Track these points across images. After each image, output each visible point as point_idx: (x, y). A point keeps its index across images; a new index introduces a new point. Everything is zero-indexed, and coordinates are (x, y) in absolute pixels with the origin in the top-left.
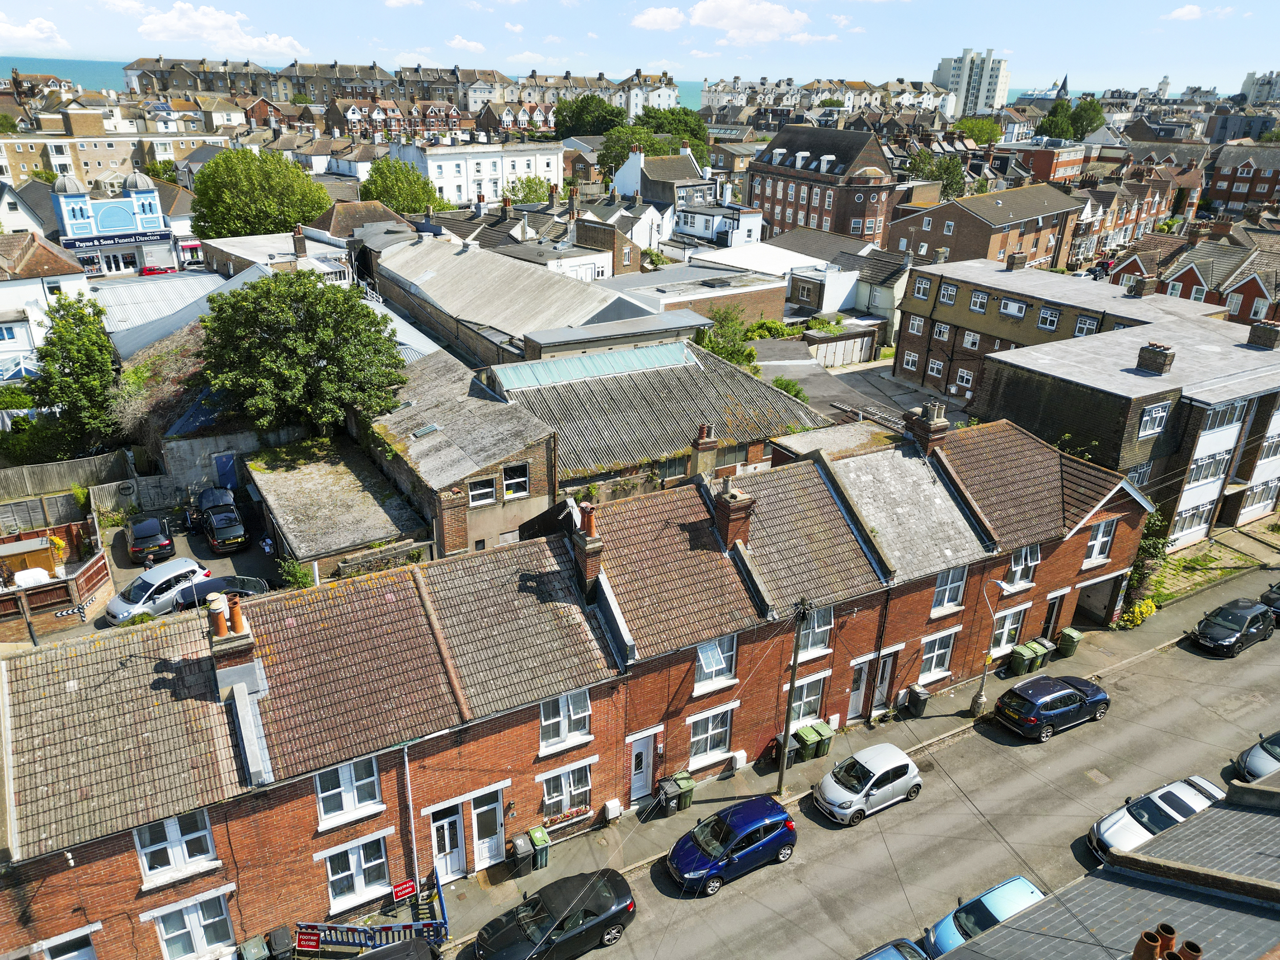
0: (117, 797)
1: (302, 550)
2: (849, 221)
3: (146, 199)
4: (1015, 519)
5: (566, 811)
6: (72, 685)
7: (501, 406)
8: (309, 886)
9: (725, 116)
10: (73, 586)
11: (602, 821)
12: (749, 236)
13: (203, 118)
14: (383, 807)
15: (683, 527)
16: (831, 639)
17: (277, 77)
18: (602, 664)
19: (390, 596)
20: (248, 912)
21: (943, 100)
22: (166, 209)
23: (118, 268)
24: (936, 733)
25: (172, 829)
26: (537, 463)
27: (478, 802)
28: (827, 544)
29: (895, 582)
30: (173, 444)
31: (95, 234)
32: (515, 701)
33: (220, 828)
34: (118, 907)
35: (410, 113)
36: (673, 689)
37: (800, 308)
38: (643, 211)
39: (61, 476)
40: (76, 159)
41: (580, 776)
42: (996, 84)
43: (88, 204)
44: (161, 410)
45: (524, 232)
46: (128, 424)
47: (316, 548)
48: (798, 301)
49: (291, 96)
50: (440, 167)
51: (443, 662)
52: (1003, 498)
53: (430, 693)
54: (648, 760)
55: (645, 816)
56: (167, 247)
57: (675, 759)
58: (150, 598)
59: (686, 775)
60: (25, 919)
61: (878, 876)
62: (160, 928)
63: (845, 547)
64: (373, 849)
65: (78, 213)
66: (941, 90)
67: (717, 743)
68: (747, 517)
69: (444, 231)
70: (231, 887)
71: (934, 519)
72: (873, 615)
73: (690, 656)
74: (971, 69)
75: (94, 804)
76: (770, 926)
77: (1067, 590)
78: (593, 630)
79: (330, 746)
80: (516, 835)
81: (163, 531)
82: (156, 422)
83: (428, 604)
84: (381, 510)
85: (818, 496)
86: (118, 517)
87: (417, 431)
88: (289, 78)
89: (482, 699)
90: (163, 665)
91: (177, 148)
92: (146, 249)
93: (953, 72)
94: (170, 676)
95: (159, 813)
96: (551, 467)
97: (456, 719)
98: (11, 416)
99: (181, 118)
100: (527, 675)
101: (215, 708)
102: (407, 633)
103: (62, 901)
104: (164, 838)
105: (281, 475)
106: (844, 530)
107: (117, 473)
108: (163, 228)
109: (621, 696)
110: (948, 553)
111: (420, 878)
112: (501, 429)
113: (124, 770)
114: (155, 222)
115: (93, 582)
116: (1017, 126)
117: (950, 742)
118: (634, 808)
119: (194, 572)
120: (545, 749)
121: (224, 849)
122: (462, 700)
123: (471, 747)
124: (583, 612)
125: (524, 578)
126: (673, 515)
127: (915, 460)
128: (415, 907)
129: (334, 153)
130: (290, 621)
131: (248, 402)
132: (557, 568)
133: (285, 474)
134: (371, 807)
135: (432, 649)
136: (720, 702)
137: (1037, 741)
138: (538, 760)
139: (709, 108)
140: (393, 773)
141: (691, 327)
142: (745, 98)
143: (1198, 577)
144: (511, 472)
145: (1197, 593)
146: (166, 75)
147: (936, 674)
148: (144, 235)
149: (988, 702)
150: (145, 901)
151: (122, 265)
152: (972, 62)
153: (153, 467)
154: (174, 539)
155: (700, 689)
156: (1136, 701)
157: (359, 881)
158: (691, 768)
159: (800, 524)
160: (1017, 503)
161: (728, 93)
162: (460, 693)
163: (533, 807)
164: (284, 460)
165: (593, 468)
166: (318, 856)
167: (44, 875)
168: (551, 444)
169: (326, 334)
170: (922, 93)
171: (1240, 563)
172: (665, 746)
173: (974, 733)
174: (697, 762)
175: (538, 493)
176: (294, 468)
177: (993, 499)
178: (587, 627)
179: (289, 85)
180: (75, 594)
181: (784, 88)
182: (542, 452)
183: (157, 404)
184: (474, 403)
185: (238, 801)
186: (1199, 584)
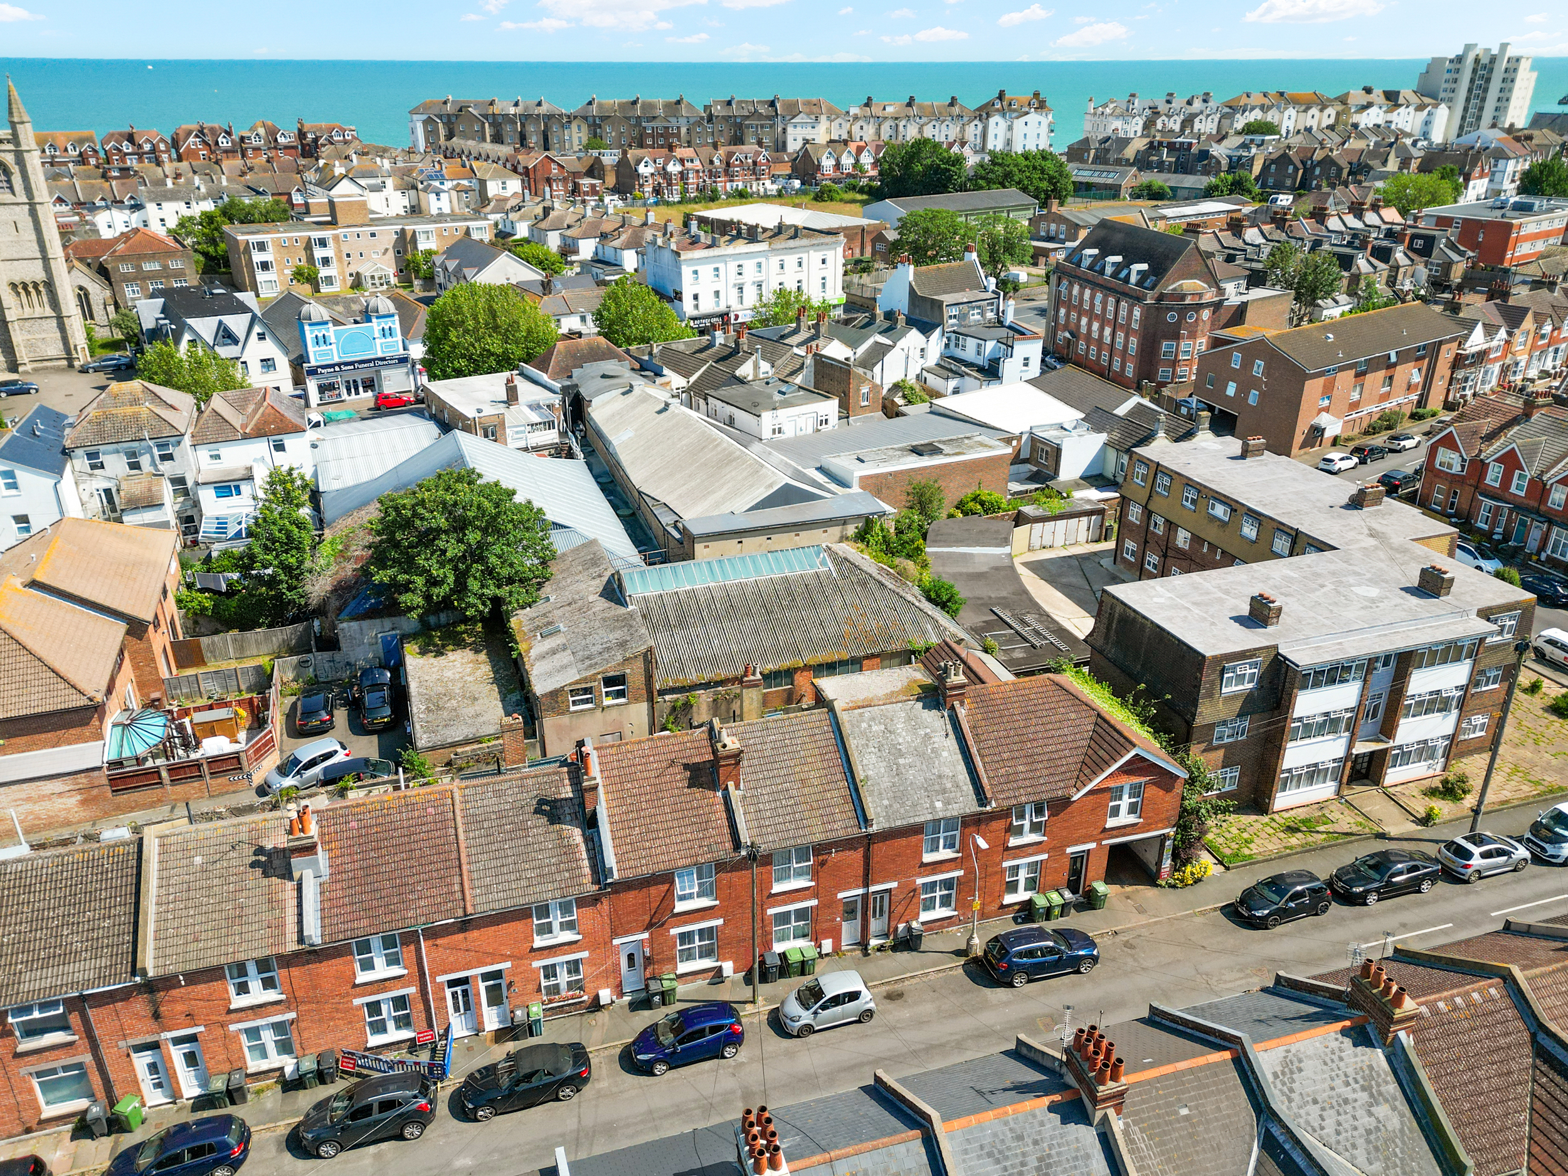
0: (216, 942)
1: (422, 739)
2: (1160, 344)
3: (386, 324)
4: (1022, 776)
5: (564, 994)
6: (198, 860)
7: (621, 610)
8: (350, 1022)
9: (1107, 151)
10: (243, 756)
11: (596, 1006)
12: (1026, 365)
13: (477, 188)
14: (405, 972)
15: (686, 767)
16: (815, 873)
17: (571, 118)
18: (587, 879)
19: (430, 810)
20: (305, 1035)
21: (1429, 114)
22: (405, 332)
23: (357, 393)
24: (923, 967)
25: (252, 969)
26: (635, 674)
27: (486, 977)
28: (820, 789)
29: (874, 829)
30: (345, 625)
31: (336, 360)
32: (510, 903)
33: (284, 972)
34: (214, 1018)
35: (711, 162)
36: (655, 905)
37: (1038, 472)
38: (903, 335)
39: (258, 643)
40: (339, 251)
41: (574, 967)
42: (1510, 90)
43: (331, 331)
44: (341, 590)
45: (756, 367)
46: (314, 602)
47: (437, 739)
48: (1037, 464)
49: (585, 140)
50: (696, 272)
51: (460, 867)
52: (1017, 754)
53: (445, 890)
54: (639, 960)
55: (635, 1006)
56: (405, 370)
57: (661, 962)
58: (298, 773)
59: (672, 976)
60: (156, 1016)
61: (801, 1080)
62: (243, 1038)
63: (836, 793)
64: (400, 1002)
65: (321, 340)
66: (1427, 100)
67: (706, 953)
68: (738, 763)
69: (666, 371)
70: (292, 1015)
71: (935, 771)
72: (857, 856)
73: (667, 878)
74: (1475, 71)
75: (201, 945)
76: (693, 1105)
77: (1092, 846)
78: (588, 850)
79: (365, 922)
80: (519, 1007)
81: (325, 708)
82: (334, 603)
83: (459, 819)
84: (500, 705)
85: (823, 743)
86: (295, 686)
87: (545, 630)
88: (585, 118)
89: (484, 899)
90: (260, 850)
91: (440, 236)
92: (384, 373)
93: (1447, 76)
94: (263, 859)
95: (241, 957)
96: (649, 678)
97: (460, 913)
98: (226, 580)
99: (454, 188)
100: (524, 883)
101: (290, 885)
102: (438, 841)
103: (179, 1007)
104: (246, 975)
105: (430, 660)
106: (839, 777)
107: (299, 648)
108: (401, 351)
109: (605, 906)
110: (939, 805)
111: (438, 1030)
112: (611, 637)
113: (224, 923)
114: (393, 346)
115: (260, 752)
116: (1512, 163)
117: (932, 977)
118: (627, 999)
119: (336, 752)
120: (539, 942)
121: (287, 987)
122: (468, 897)
123: (475, 934)
124: (583, 835)
125: (542, 802)
126: (680, 755)
127: (934, 713)
128: (434, 1051)
129: (604, 236)
130: (354, 824)
131: (402, 598)
132: (571, 795)
133: (432, 660)
134: (396, 971)
135: (454, 855)
136: (703, 919)
137: (1011, 985)
138: (532, 950)
139: (1086, 140)
140: (412, 947)
141: (859, 516)
142: (1141, 123)
143: (1294, 840)
144: (609, 681)
145: (1280, 857)
146: (453, 119)
147: (940, 912)
148: (383, 359)
149: (978, 944)
150: (233, 1016)
151: (361, 389)
152: (1477, 60)
153: (329, 643)
154: (336, 712)
155: (680, 907)
156: (1135, 960)
157: (391, 1025)
158: (679, 972)
159: (797, 769)
160: (1029, 760)
161: (1117, 117)
162: (467, 892)
163: (531, 987)
164: (436, 645)
165: (694, 677)
166: (357, 1002)
167: (168, 989)
168: (648, 658)
169: (473, 537)
170: (1398, 106)
171: (1355, 829)
172: (652, 950)
173: (961, 971)
174: (683, 968)
175: (637, 700)
176: (442, 654)
177: (1005, 756)
178: (583, 847)
179: (585, 128)
180: (245, 763)
181: (1197, 105)
182: (640, 664)
183: (340, 582)
184: (603, 603)
185: (296, 955)
186: (1291, 848)
